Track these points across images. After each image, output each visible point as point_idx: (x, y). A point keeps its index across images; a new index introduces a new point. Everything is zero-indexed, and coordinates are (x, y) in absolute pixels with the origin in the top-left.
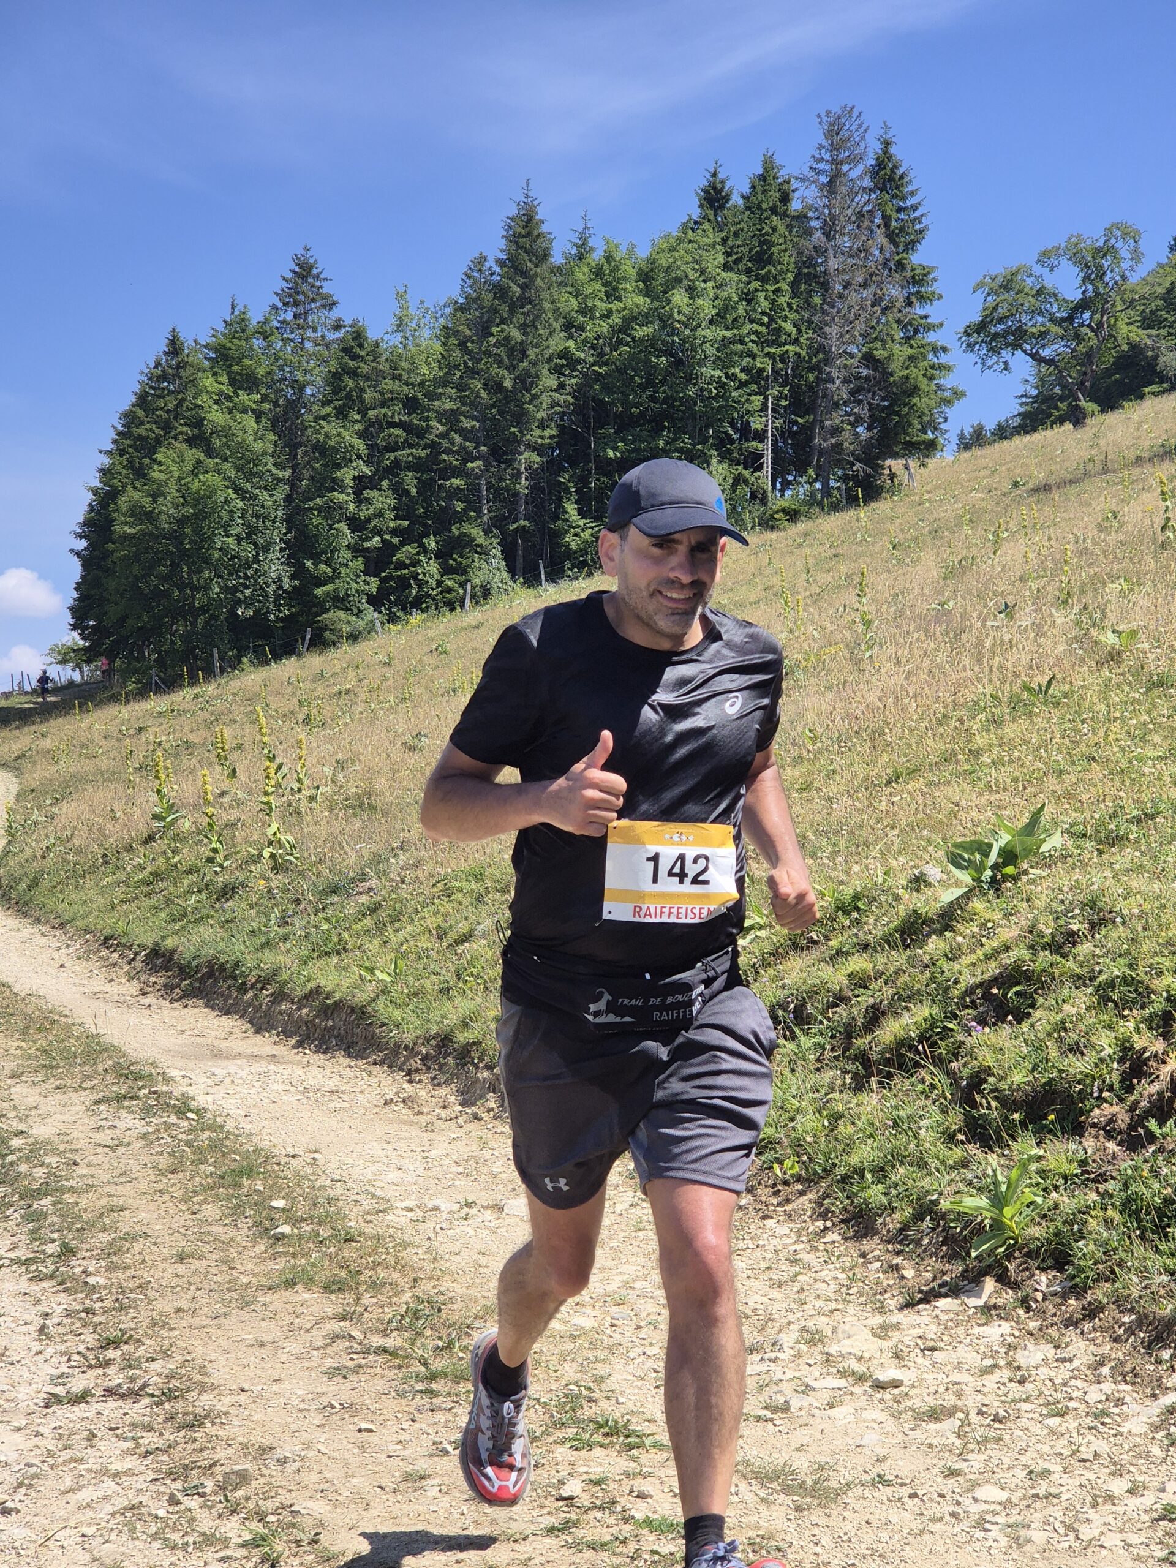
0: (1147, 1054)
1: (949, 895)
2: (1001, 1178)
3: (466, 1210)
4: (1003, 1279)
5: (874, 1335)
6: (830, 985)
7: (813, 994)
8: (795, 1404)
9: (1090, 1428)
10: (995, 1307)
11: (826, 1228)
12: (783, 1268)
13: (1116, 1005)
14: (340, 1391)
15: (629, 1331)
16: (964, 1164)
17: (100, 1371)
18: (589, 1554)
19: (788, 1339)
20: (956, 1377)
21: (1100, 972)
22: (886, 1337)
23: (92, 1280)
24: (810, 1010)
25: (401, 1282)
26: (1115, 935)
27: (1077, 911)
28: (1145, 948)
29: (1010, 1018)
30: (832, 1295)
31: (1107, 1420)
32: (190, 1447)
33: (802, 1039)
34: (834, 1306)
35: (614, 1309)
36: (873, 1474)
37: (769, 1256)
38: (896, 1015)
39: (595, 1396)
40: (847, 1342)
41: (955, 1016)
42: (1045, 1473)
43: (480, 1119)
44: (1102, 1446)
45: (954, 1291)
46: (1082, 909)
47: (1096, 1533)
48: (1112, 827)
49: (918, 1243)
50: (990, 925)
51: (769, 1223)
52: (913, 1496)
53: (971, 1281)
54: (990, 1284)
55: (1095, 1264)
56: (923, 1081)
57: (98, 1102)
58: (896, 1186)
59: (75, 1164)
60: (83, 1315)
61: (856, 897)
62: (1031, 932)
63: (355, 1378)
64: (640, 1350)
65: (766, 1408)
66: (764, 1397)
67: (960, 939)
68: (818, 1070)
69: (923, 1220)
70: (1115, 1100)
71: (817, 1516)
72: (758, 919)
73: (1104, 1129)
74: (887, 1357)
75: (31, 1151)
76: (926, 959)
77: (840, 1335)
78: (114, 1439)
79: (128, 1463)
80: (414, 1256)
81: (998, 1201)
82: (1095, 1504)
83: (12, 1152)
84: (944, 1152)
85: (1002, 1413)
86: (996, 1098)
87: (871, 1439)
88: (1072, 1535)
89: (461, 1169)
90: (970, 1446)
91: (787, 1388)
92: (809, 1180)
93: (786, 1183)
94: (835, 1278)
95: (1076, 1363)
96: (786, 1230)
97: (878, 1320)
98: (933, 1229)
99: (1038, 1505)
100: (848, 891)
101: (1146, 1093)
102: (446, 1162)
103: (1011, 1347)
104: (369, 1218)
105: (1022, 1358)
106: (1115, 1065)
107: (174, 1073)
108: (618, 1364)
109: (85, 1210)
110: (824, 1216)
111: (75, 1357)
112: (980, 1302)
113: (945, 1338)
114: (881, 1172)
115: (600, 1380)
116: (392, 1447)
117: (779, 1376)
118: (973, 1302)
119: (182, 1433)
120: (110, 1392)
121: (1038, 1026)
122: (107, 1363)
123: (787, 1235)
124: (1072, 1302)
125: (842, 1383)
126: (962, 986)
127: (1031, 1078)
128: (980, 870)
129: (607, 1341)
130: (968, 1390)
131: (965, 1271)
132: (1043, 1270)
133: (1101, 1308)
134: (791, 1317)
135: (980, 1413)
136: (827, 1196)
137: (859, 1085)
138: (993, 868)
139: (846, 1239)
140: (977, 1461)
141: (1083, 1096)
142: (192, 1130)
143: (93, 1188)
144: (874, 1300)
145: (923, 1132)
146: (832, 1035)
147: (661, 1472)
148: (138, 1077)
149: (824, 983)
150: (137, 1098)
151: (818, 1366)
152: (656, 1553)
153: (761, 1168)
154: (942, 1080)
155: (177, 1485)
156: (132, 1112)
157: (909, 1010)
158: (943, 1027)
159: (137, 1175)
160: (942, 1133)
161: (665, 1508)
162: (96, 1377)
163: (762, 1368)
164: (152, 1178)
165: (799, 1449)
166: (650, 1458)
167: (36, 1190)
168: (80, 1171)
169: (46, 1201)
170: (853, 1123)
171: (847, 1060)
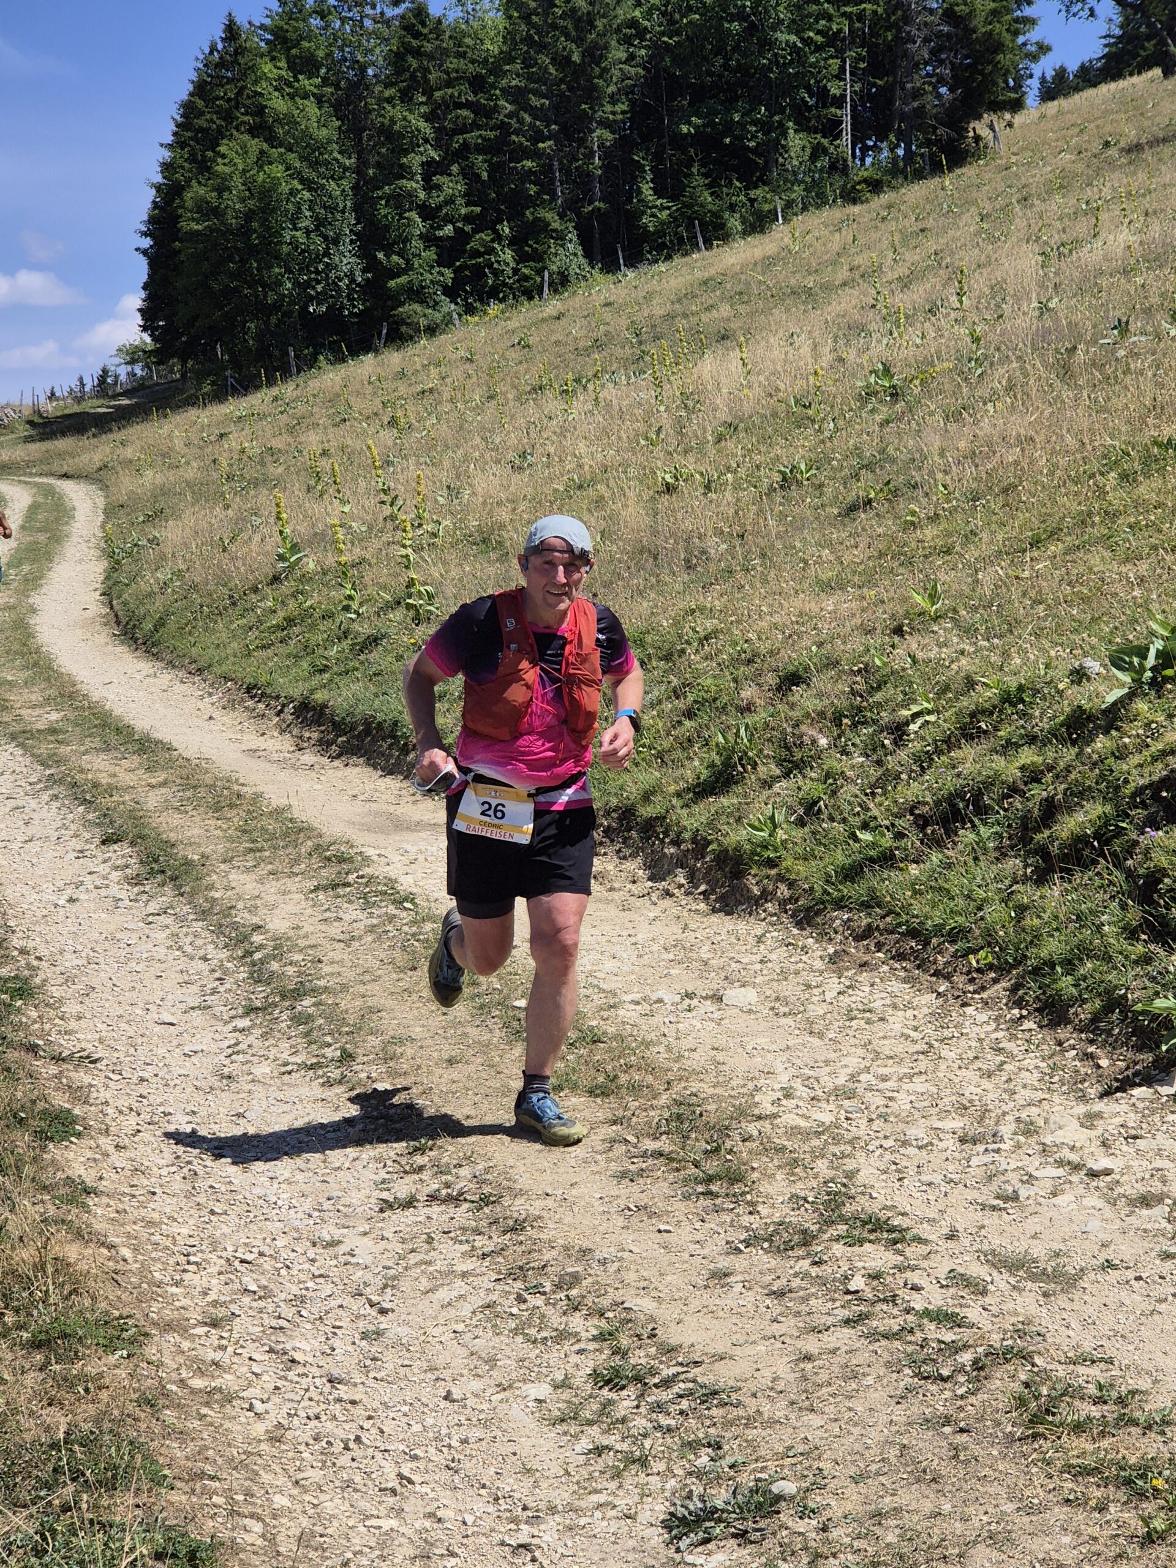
1: (1111, 698)
3: (687, 1001)
5: (1082, 1125)
6: (1004, 777)
7: (989, 784)
8: (1023, 1193)
11: (1022, 1017)
12: (989, 1056)
14: (630, 1193)
15: (864, 1124)
16: (1148, 960)
17: (416, 1177)
18: (884, 1342)
19: (1007, 1129)
20: (1159, 1163)
22: (1091, 1127)
23: (381, 1087)
24: (986, 800)
25: (656, 1084)
30: (1036, 1084)
32: (519, 1249)
33: (982, 829)
34: (1040, 1095)
35: (846, 1102)
36: (1101, 1260)
37: (974, 1044)
38: (1070, 810)
39: (852, 1191)
40: (1059, 1133)
41: (1128, 816)
43: (672, 895)
45: (1147, 1080)
49: (1109, 1033)
50: (1154, 726)
51: (969, 1010)
52: (1138, 1279)
53: (1161, 1071)
56: (1099, 875)
57: (317, 889)
58: (1085, 978)
59: (320, 961)
61: (1021, 688)
63: (641, 1181)
64: (877, 1143)
65: (998, 1198)
66: (994, 1187)
67: (1127, 740)
68: (999, 858)
69: (1113, 1012)
71: (1062, 1301)
72: (926, 705)
74: (1095, 1147)
75: (275, 948)
76: (1095, 756)
77: (1052, 1126)
78: (451, 1243)
79: (469, 1265)
80: (659, 1054)
83: (258, 948)
84: (1125, 945)
86: (1173, 898)
87: (1094, 1225)
89: (671, 957)
91: (1014, 1177)
92: (1002, 969)
93: (979, 970)
94: (1037, 1067)
96: (986, 1019)
97: (1081, 1109)
98: (1123, 1021)
100: (1013, 683)
102: (655, 948)
104: (605, 1014)
107: (370, 852)
108: (861, 1156)
109: (347, 1012)
110: (1019, 1003)
111: (389, 1163)
112: (1172, 1090)
113: (1144, 1126)
114: (1069, 965)
115: (851, 1175)
116: (692, 1247)
117: (1004, 1166)
118: (1165, 1091)
119: (508, 1236)
120: (433, 1198)
122: (421, 1169)
123: (987, 1023)
125: (1060, 1172)
126: (1132, 786)
128: (1142, 669)
129: (848, 1136)
130: (1170, 1176)
131: (1153, 1062)
134: (1005, 1108)
136: (1022, 986)
137: (1041, 878)
138: (1152, 669)
142: (414, 922)
143: (345, 988)
144: (1076, 1089)
145: (1106, 928)
146: (1009, 826)
147: (925, 1264)
148: (341, 860)
149: (997, 774)
150: (348, 885)
151: (1037, 1156)
152: (940, 1342)
153: (955, 956)
154: (1118, 876)
155: (519, 1284)
156: (350, 902)
157: (1082, 807)
158: (1117, 826)
159: (380, 972)
160: (1124, 929)
161: (935, 1298)
162: (415, 1183)
163: (988, 1158)
164: (394, 976)
165: (1035, 1236)
166: (913, 1251)
167: (293, 991)
168: (327, 969)
169: (308, 1002)
170: (1039, 917)
171: (1028, 853)
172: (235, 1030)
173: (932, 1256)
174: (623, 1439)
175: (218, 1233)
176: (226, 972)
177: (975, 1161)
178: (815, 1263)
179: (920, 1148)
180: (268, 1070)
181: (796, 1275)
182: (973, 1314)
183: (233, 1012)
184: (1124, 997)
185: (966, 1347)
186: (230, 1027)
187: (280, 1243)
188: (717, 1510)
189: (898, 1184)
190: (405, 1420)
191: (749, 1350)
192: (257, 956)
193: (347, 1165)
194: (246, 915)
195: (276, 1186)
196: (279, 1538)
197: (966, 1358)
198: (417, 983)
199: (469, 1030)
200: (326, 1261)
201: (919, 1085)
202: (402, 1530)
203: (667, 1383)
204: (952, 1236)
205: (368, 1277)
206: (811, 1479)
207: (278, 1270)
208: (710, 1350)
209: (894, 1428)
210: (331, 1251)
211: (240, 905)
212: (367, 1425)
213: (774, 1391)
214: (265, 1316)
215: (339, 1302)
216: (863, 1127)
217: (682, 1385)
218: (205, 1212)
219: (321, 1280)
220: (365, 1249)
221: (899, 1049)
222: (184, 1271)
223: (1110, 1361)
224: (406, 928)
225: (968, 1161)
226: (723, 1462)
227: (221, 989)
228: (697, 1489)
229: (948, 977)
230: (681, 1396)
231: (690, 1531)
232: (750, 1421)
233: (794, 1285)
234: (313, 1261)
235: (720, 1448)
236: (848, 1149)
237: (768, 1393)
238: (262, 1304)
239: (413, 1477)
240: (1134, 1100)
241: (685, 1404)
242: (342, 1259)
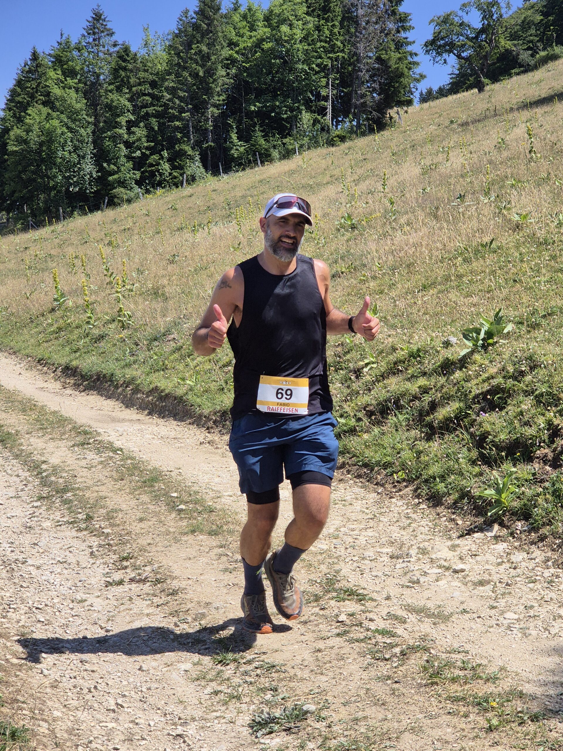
0: (560, 427)
1: (463, 353)
2: (500, 482)
4: (502, 525)
5: (450, 550)
6: (410, 391)
7: (403, 395)
8: (422, 580)
9: (547, 588)
10: (499, 536)
11: (419, 503)
12: (404, 520)
13: (544, 404)
14: (230, 578)
15: (343, 550)
16: (481, 474)
17: (124, 571)
18: (357, 644)
19: (413, 552)
20: (487, 567)
21: (536, 389)
22: (455, 551)
23: (106, 531)
24: (402, 402)
26: (542, 373)
27: (524, 362)
28: (556, 379)
29: (497, 409)
30: (428, 533)
31: (554, 584)
32: (175, 603)
33: (400, 416)
34: (429, 537)
35: (334, 541)
36: (461, 608)
37: (396, 515)
38: (443, 406)
39: (339, 578)
40: (439, 553)
41: (471, 408)
42: (532, 607)
44: (553, 595)
45: (481, 530)
46: (526, 361)
47: (557, 631)
48: (533, 320)
49: (462, 509)
50: (483, 366)
51: (393, 500)
52: (478, 617)
53: (488, 525)
54: (496, 527)
55: (542, 518)
56: (457, 436)
57: (73, 446)
58: (450, 484)
59: (75, 476)
60: (107, 546)
61: (419, 350)
62: (503, 370)
63: (234, 573)
64: (350, 558)
65: (410, 582)
66: (408, 577)
68: (408, 430)
69: (464, 499)
70: (546, 447)
71: (443, 626)
72: (372, 359)
73: (542, 459)
74: (456, 559)
75: (53, 471)
76: (455, 381)
77: (435, 550)
78: (141, 600)
79: (150, 610)
81: (499, 491)
82: (554, 620)
83: (45, 471)
84: (470, 468)
85: (510, 582)
86: (493, 445)
87: (457, 594)
88: (547, 632)
90: (499, 596)
91: (417, 574)
92: (410, 481)
93: (398, 482)
94: (427, 525)
95: (537, 560)
96: (402, 504)
97: (449, 543)
98: (469, 503)
99: (531, 620)
100: (415, 348)
101: (560, 444)
103: (509, 554)
104: (216, 501)
105: (513, 558)
106: (546, 432)
107: (100, 430)
108: (342, 564)
109: (89, 498)
110: (418, 497)
111: (110, 565)
112: (493, 534)
113: (480, 550)
114: (443, 478)
115: (338, 572)
117: (412, 568)
118: (489, 534)
119: (170, 597)
120: (132, 580)
121: (510, 413)
122: (126, 567)
123: (402, 506)
124: (533, 534)
125: (440, 571)
126: (473, 394)
127: (508, 437)
128: (477, 340)
129: (336, 555)
130: (493, 572)
131: (484, 521)
132: (519, 520)
133: (546, 537)
134: (412, 543)
135: (500, 582)
136: (419, 488)
137: (429, 438)
138: (482, 340)
139: (429, 507)
140: (502, 603)
141: (533, 445)
142: (122, 460)
143: (88, 488)
144: (446, 534)
145: (461, 460)
146: (413, 415)
147: (375, 610)
148: (86, 433)
149: (407, 390)
150: (89, 444)
151: (428, 564)
152: (385, 643)
153: (386, 475)
154: (466, 436)
155: (175, 619)
156: (90, 451)
157: (449, 404)
158: (466, 413)
159: (105, 482)
160: (469, 460)
161: (382, 625)
162: (123, 574)
163: (404, 565)
164: (113, 483)
165: (428, 599)
166: (369, 605)
167: (63, 489)
168: (79, 480)
169: (69, 494)
170: (428, 455)
171: (422, 426)
172: (33, 507)
173: (379, 606)
174: (228, 688)
175: (24, 596)
176: (29, 482)
177: (398, 566)
178: (322, 609)
179: (371, 561)
180: (49, 524)
181: (312, 614)
182: (400, 631)
183: (32, 499)
184: (470, 492)
185: (397, 645)
186: (31, 505)
187: (56, 600)
188: (276, 718)
189: (361, 576)
190: (119, 679)
191: (290, 648)
192: (44, 474)
193: (89, 566)
194: (39, 456)
195: (53, 575)
196: (56, 731)
197: (397, 650)
198: (124, 486)
199: (149, 506)
200: (78, 609)
201: (370, 533)
202: (118, 728)
203: (249, 662)
204: (388, 598)
205: (100, 616)
206: (321, 705)
207: (55, 612)
208: (270, 647)
209: (363, 682)
210: (81, 604)
211: (35, 452)
212: (100, 681)
213: (303, 666)
214: (48, 633)
215: (85, 627)
216: (343, 551)
217: (257, 663)
218: (18, 586)
219: (76, 617)
220: (98, 604)
221: (360, 517)
222: (8, 612)
223: (467, 652)
224: (118, 463)
225: (395, 566)
226: (279, 697)
227: (26, 489)
228: (266, 709)
229: (383, 485)
230: (257, 668)
231: (263, 728)
232: (291, 679)
233: (311, 619)
234: (72, 609)
235: (276, 691)
236: (336, 560)
237: (300, 666)
238: (47, 627)
239: (124, 705)
240: (474, 539)
241: (259, 671)
242: (87, 608)
